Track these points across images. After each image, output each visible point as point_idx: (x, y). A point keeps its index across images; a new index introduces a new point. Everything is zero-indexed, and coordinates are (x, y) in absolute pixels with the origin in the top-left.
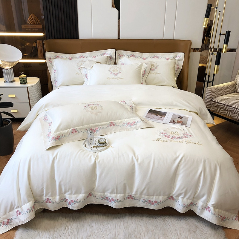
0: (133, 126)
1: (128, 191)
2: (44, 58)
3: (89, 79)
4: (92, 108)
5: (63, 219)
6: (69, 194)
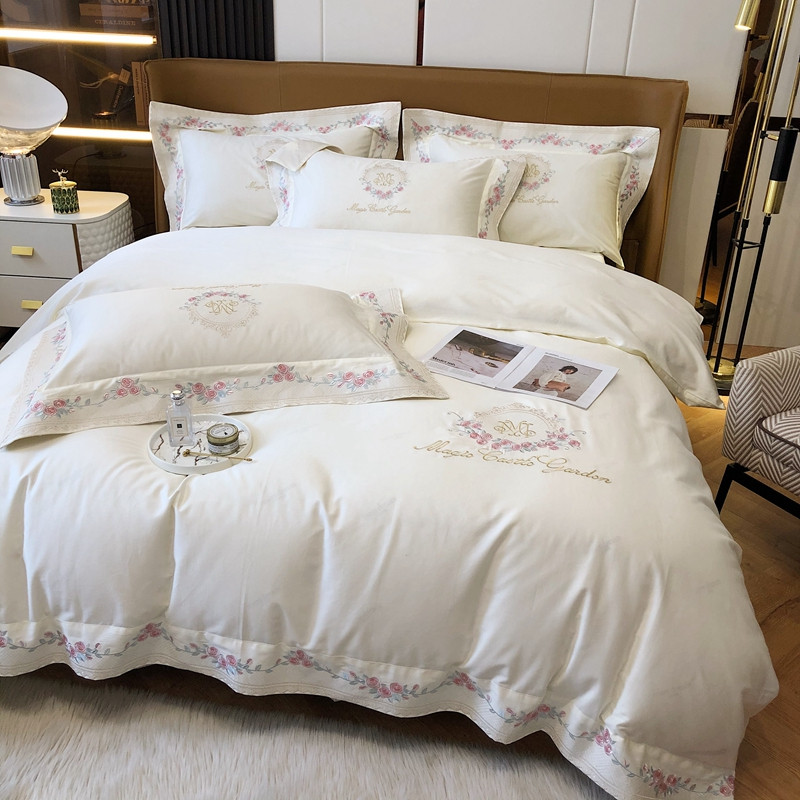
0: (362, 389)
3: (292, 205)
4: (216, 307)
6: (71, 620)
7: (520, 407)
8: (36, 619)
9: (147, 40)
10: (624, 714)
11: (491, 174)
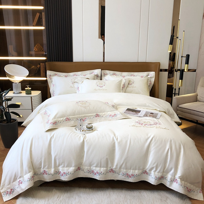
0: (114, 117)
1: (110, 165)
2: (46, 77)
3: (80, 91)
4: (82, 104)
6: (62, 167)
7: (146, 119)
8: (54, 168)
9: (44, 58)
10: (179, 174)
11: (122, 82)
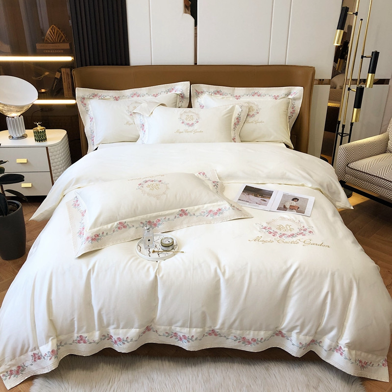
0: (217, 216)
1: (209, 323)
2: (74, 97)
3: (147, 131)
4: (151, 187)
5: (105, 366)
6: (115, 328)
7: (283, 218)
8: (99, 330)
10: (347, 339)
11: (234, 112)
